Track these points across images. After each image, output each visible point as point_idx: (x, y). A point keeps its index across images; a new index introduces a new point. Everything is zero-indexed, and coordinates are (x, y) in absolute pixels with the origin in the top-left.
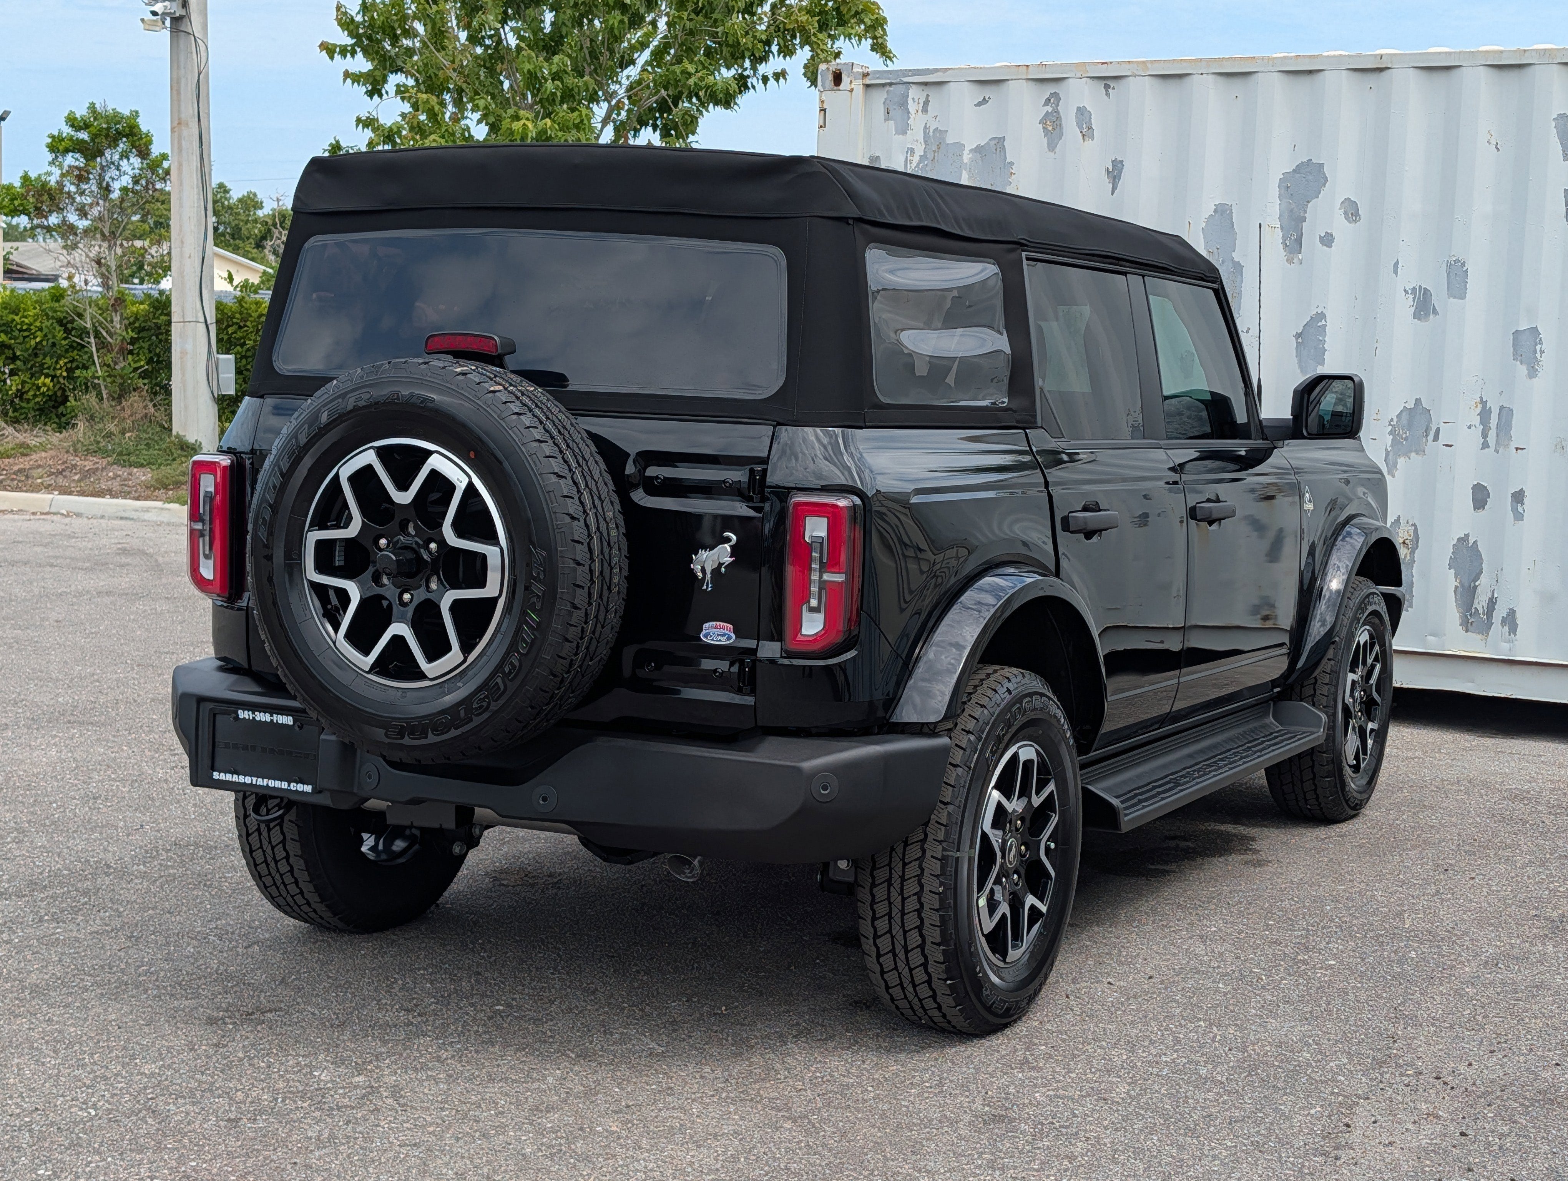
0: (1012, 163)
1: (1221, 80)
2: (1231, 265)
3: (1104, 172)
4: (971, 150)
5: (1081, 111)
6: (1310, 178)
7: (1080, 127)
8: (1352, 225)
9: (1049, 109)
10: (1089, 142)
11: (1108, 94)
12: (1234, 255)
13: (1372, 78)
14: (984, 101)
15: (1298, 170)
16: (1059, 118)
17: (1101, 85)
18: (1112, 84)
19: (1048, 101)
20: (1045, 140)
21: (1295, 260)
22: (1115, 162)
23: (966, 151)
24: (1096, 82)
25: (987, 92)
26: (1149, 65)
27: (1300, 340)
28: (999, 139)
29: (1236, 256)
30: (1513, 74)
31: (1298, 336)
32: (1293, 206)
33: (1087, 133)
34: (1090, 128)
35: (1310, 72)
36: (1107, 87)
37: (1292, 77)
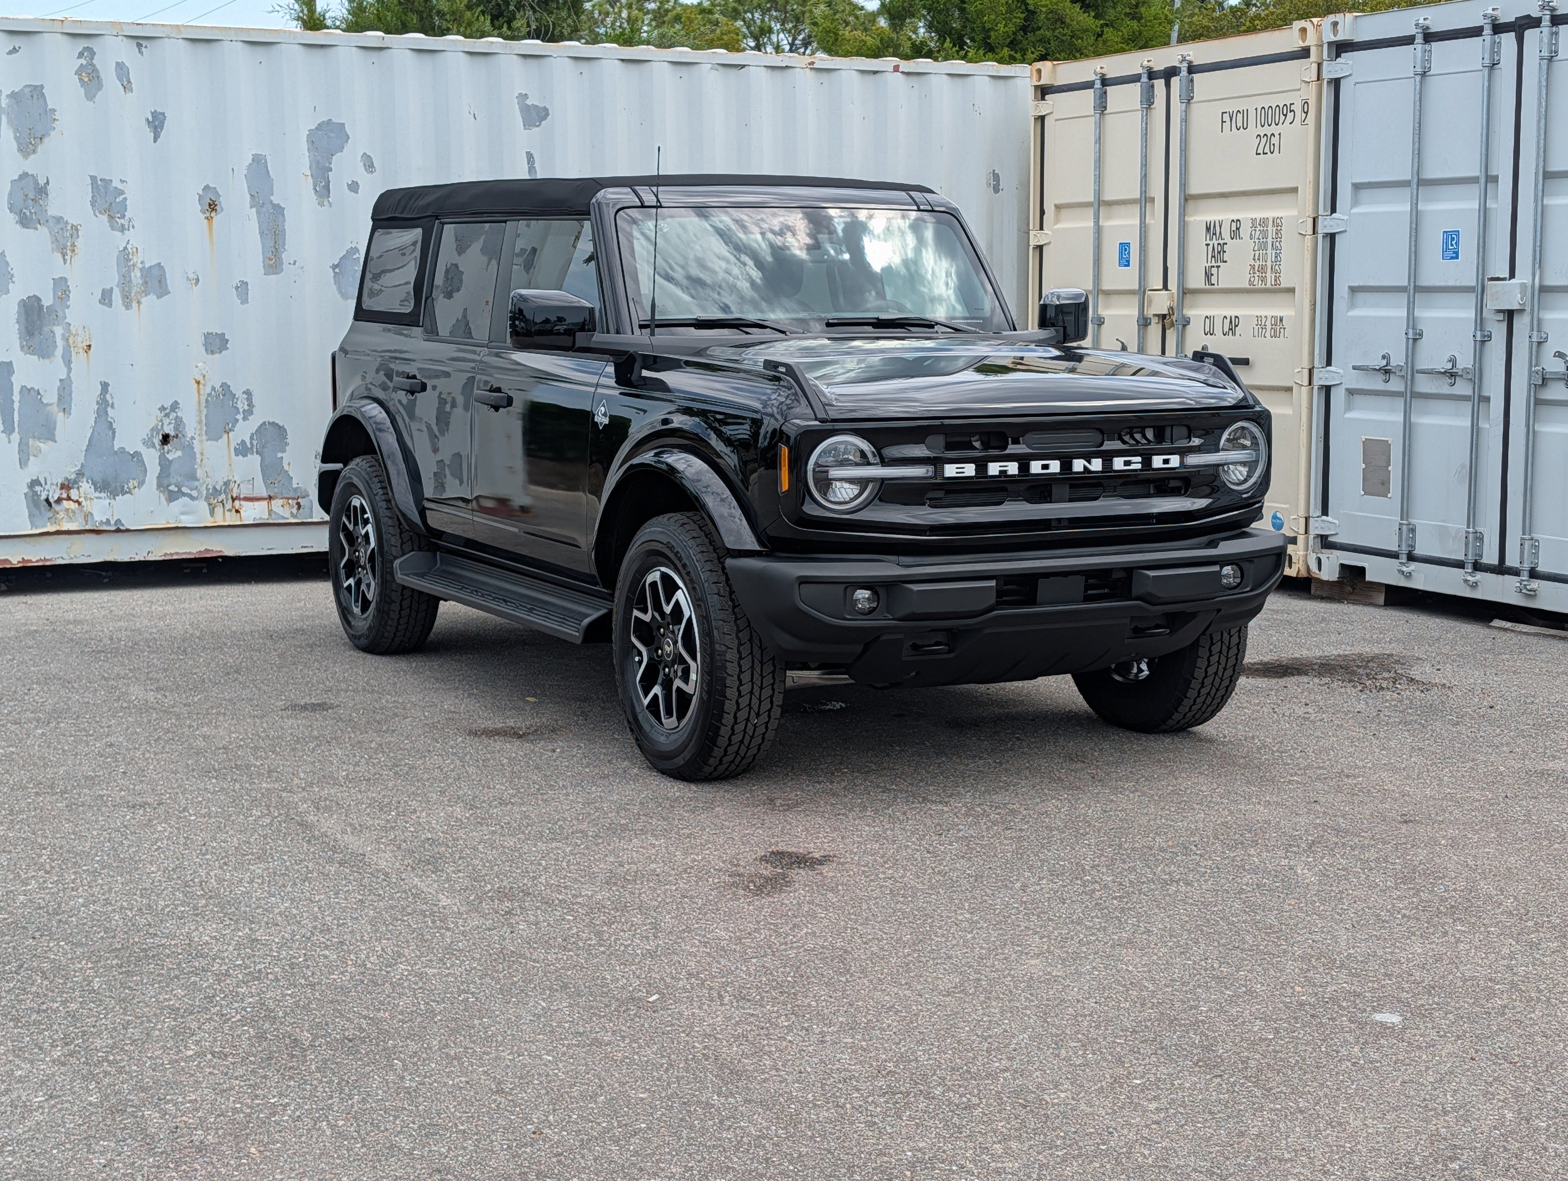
0: (54, 110)
1: (246, 46)
2: (270, 206)
3: (144, 122)
4: (7, 96)
5: (120, 66)
6: (332, 135)
7: (120, 79)
8: (370, 175)
9: (83, 61)
10: (129, 94)
11: (140, 52)
12: (272, 198)
13: (374, 55)
14: (15, 50)
15: (320, 127)
16: (95, 70)
17: (133, 43)
18: (144, 43)
19: (81, 55)
20: (82, 91)
21: (326, 203)
22: (154, 114)
23: (3, 97)
24: (130, 40)
25: (17, 41)
26: (182, 29)
27: (337, 270)
28: (36, 87)
29: (275, 199)
30: (482, 59)
31: (334, 267)
32: (319, 158)
33: (127, 87)
34: (129, 82)
35: (322, 46)
36: (139, 46)
37: (308, 50)
